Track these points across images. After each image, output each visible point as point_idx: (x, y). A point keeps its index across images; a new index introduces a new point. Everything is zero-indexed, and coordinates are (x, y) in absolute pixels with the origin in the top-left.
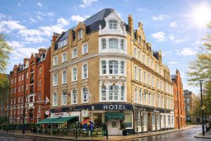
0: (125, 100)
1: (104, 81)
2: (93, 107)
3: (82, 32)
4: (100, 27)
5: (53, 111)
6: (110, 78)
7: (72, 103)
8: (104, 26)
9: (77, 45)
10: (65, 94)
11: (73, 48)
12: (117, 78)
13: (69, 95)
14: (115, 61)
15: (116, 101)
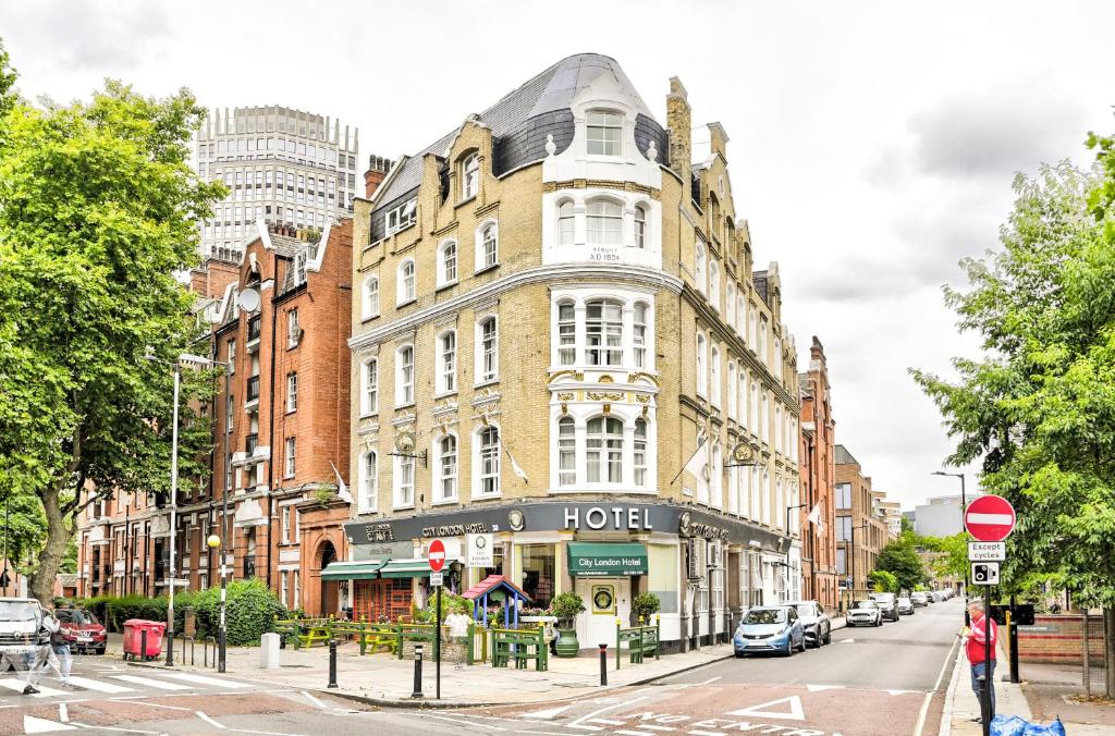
0: (650, 485)
1: (567, 396)
2: (516, 518)
3: (475, 163)
4: (551, 146)
5: (359, 534)
6: (591, 379)
7: (437, 496)
8: (565, 139)
9: (454, 225)
10: (405, 453)
11: (444, 240)
12: (620, 380)
13: (425, 457)
14: (611, 301)
15: (614, 487)
